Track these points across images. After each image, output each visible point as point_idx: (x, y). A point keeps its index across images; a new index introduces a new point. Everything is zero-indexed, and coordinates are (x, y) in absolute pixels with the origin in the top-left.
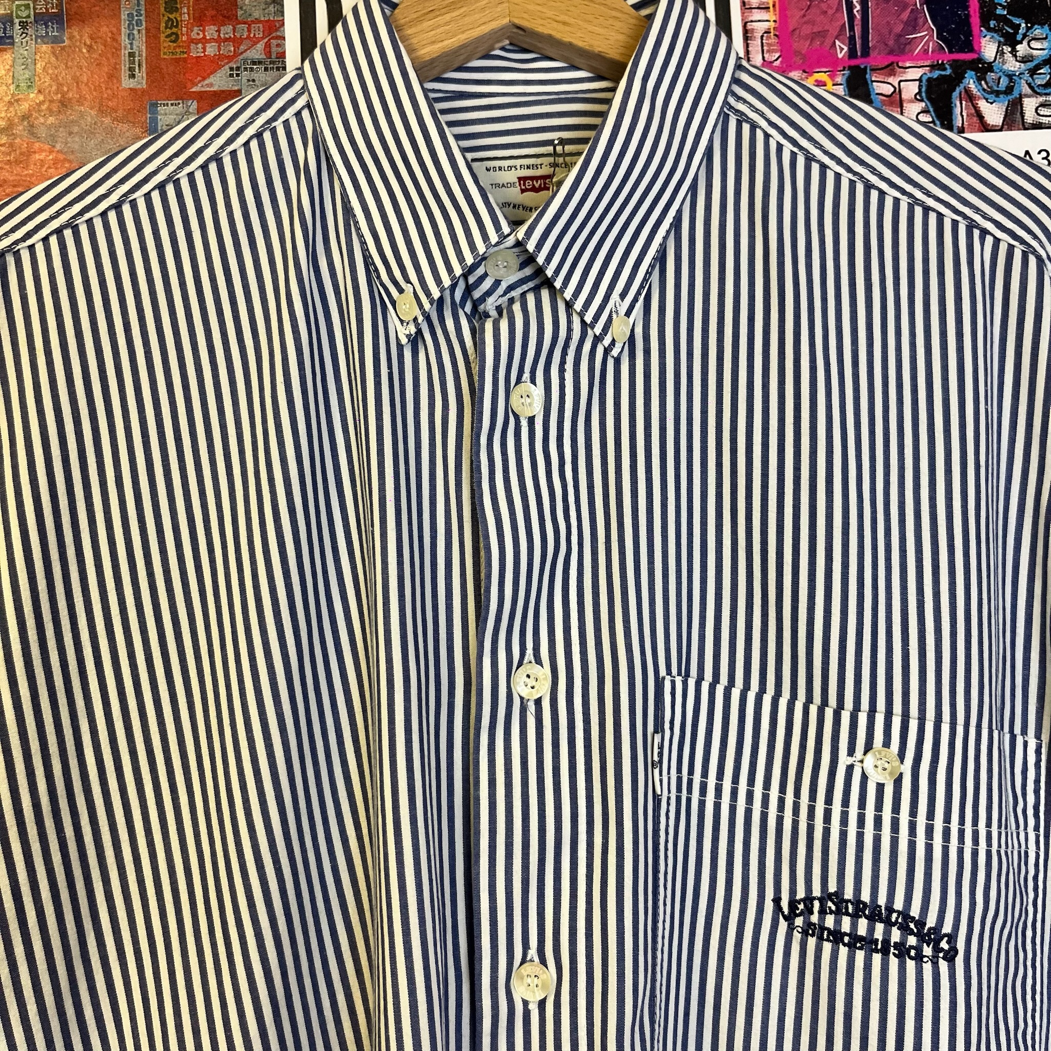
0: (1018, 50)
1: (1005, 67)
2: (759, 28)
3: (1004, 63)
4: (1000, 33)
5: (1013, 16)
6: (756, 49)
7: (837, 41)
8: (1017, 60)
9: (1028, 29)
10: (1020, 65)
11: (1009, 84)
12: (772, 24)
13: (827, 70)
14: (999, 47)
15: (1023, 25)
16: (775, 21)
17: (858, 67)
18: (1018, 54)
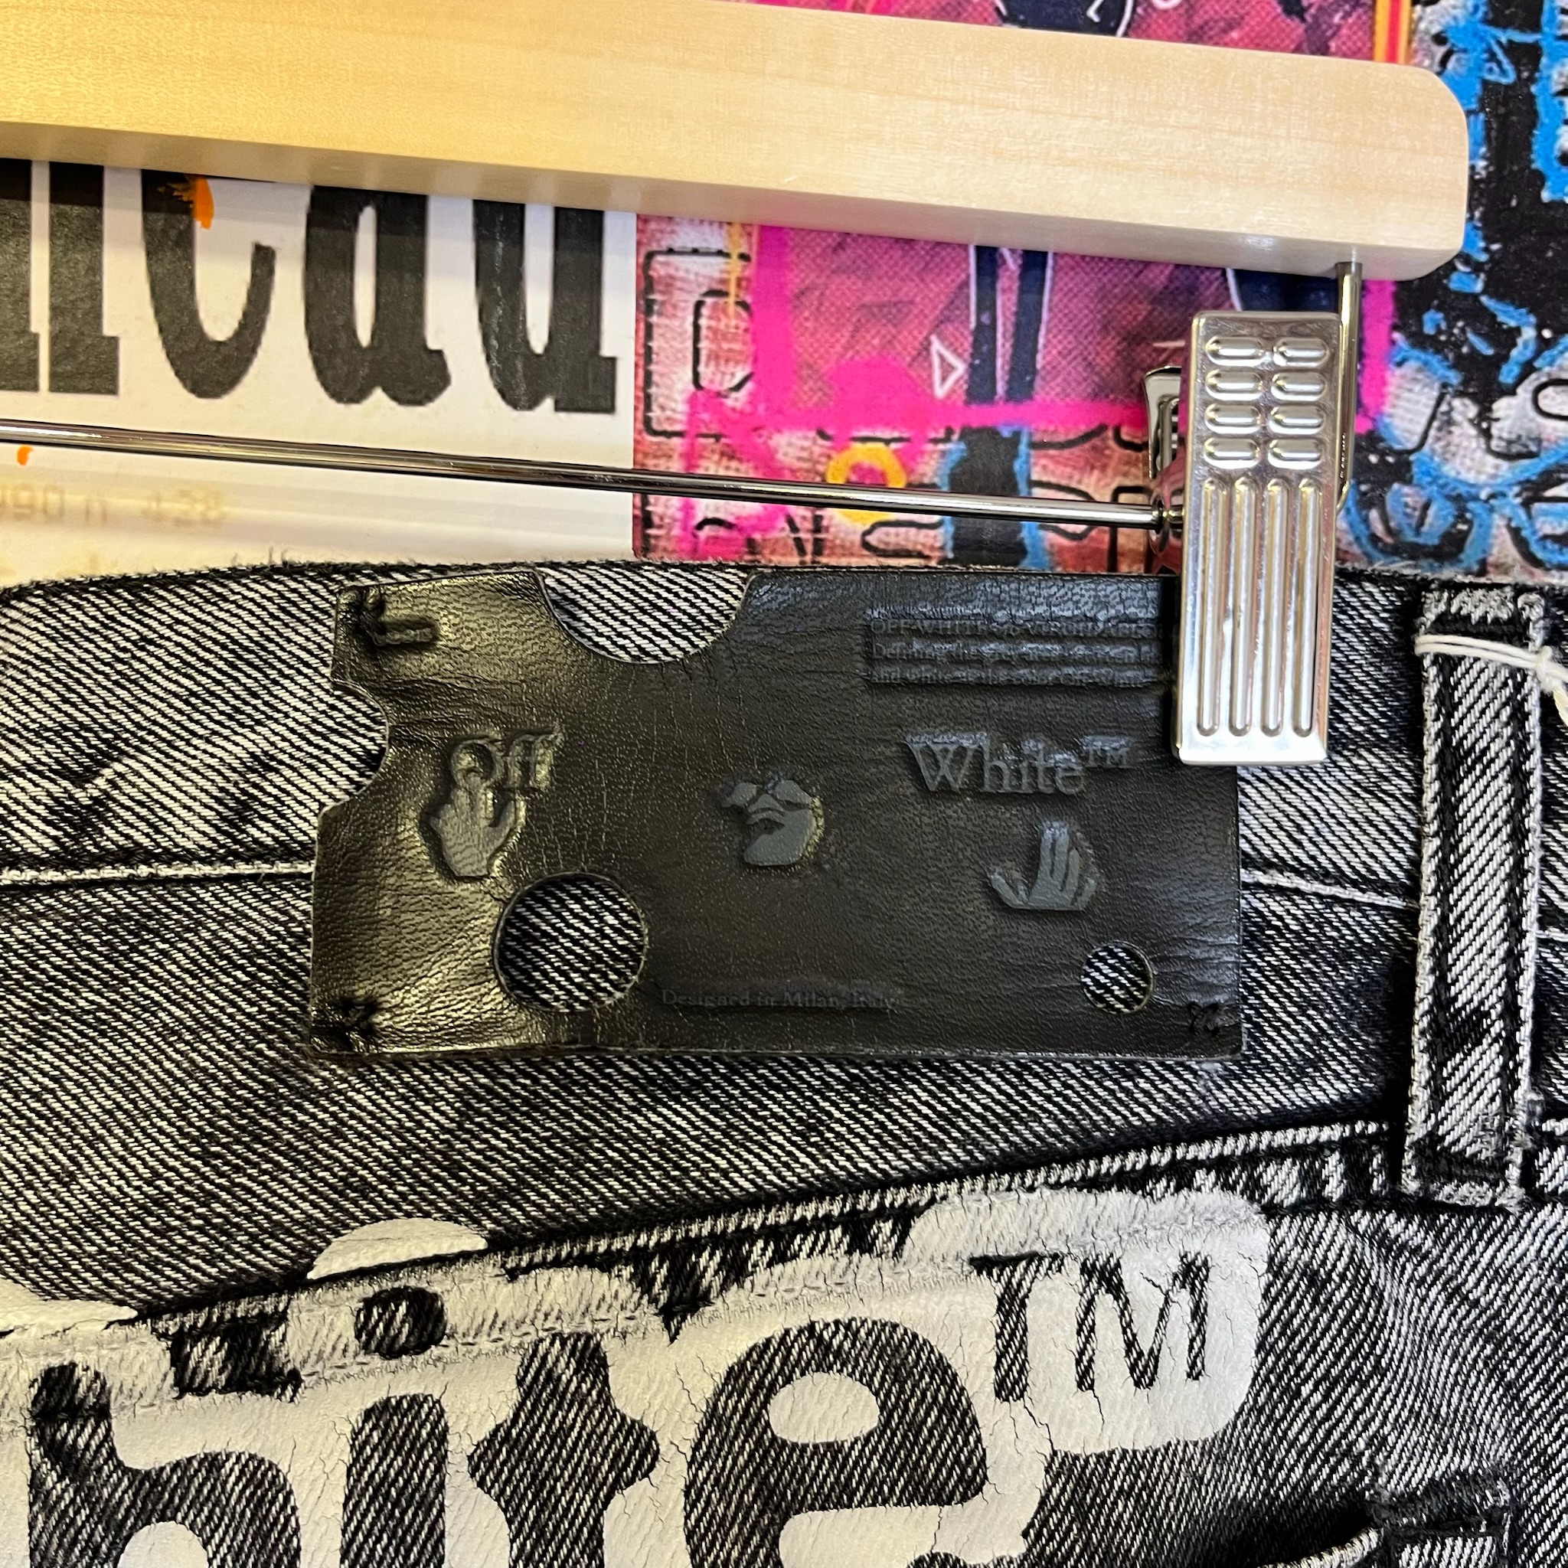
0: (1495, 415)
1: (1449, 470)
2: (692, 277)
3: (1447, 455)
4: (1451, 356)
5: (1500, 297)
6: (676, 344)
7: (934, 338)
8: (1489, 451)
9: (1543, 345)
10: (1497, 467)
11: (1454, 525)
12: (735, 267)
13: (896, 434)
14: (1439, 401)
15: (1529, 333)
16: (743, 257)
17: (994, 433)
18: (1494, 431)
